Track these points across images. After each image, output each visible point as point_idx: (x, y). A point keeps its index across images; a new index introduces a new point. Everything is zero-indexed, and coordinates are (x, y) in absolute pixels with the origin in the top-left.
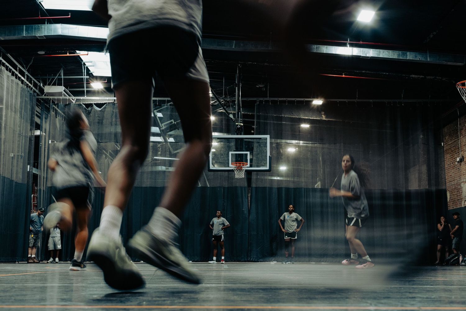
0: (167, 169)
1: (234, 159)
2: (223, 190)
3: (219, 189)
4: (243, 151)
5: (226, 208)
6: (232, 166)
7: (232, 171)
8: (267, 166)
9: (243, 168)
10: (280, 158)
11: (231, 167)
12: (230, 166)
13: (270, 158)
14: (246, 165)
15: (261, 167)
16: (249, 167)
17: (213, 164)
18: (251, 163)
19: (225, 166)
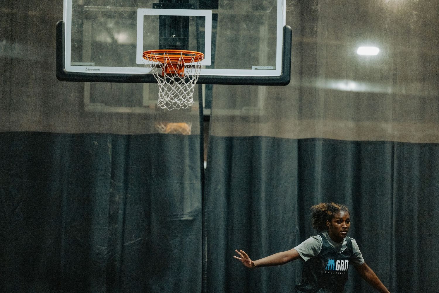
1: (154, 39)
2: (110, 146)
3: (96, 143)
4: (189, 7)
5: (121, 212)
6: (146, 62)
7: (149, 79)
8: (274, 65)
10: (308, 30)
11: (142, 66)
12: (138, 62)
13: (288, 34)
14: (196, 60)
15: (253, 67)
16: (207, 67)
17: (78, 56)
18: (215, 51)
19: (120, 63)
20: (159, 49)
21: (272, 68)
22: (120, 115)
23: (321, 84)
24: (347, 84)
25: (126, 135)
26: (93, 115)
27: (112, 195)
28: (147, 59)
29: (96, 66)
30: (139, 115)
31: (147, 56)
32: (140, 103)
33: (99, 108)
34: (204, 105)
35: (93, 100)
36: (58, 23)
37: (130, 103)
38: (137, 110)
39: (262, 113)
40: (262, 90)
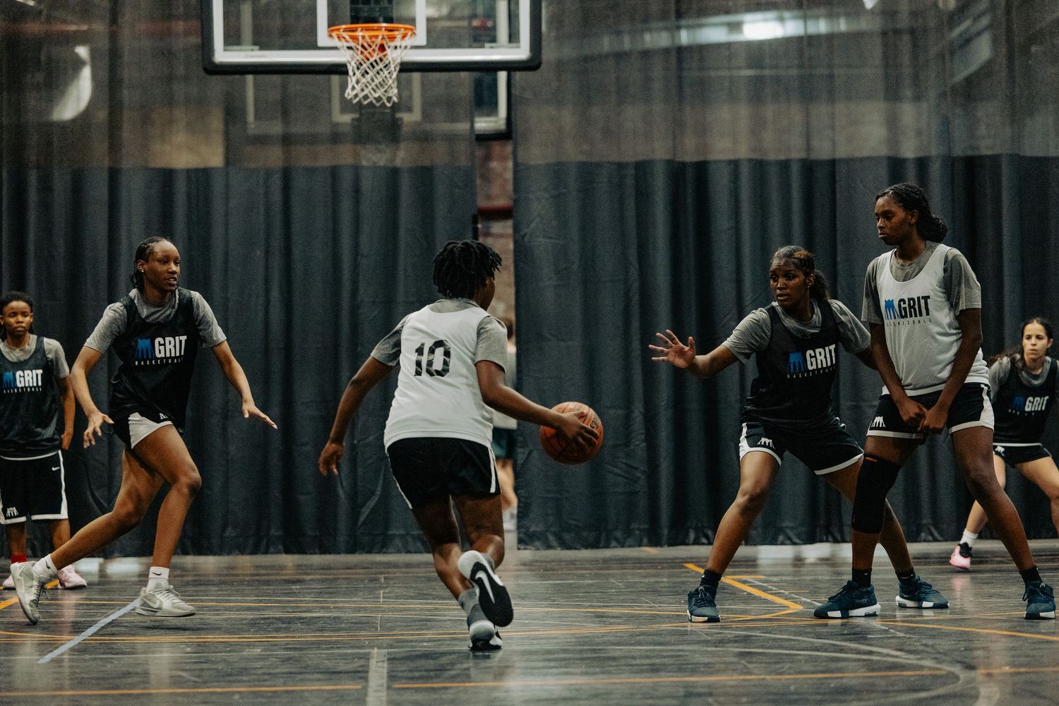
11: (327, 48)
12: (320, 43)
14: (405, 37)
16: (422, 47)
17: (233, 39)
20: (352, 24)
28: (334, 39)
31: (335, 36)
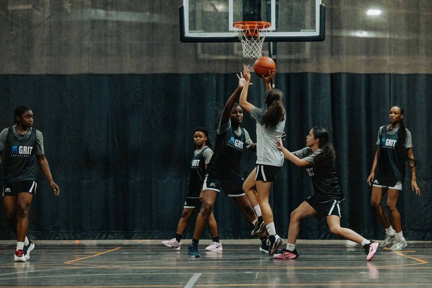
0: (107, 15)
2: (215, 81)
3: (206, 79)
7: (236, 39)
8: (315, 28)
9: (260, 35)
11: (233, 32)
12: (230, 29)
13: (323, 9)
14: (266, 27)
15: (302, 30)
16: (273, 31)
18: (278, 21)
19: (218, 30)
20: (243, 21)
21: (314, 30)
22: (220, 61)
23: (345, 33)
24: (361, 33)
25: (224, 74)
26: (204, 60)
27: (217, 111)
28: (235, 28)
29: (204, 32)
30: (232, 60)
31: (236, 26)
32: (232, 53)
33: (207, 56)
34: (272, 53)
35: (203, 52)
36: (180, 6)
37: (227, 54)
38: (231, 57)
39: (308, 57)
40: (308, 44)
